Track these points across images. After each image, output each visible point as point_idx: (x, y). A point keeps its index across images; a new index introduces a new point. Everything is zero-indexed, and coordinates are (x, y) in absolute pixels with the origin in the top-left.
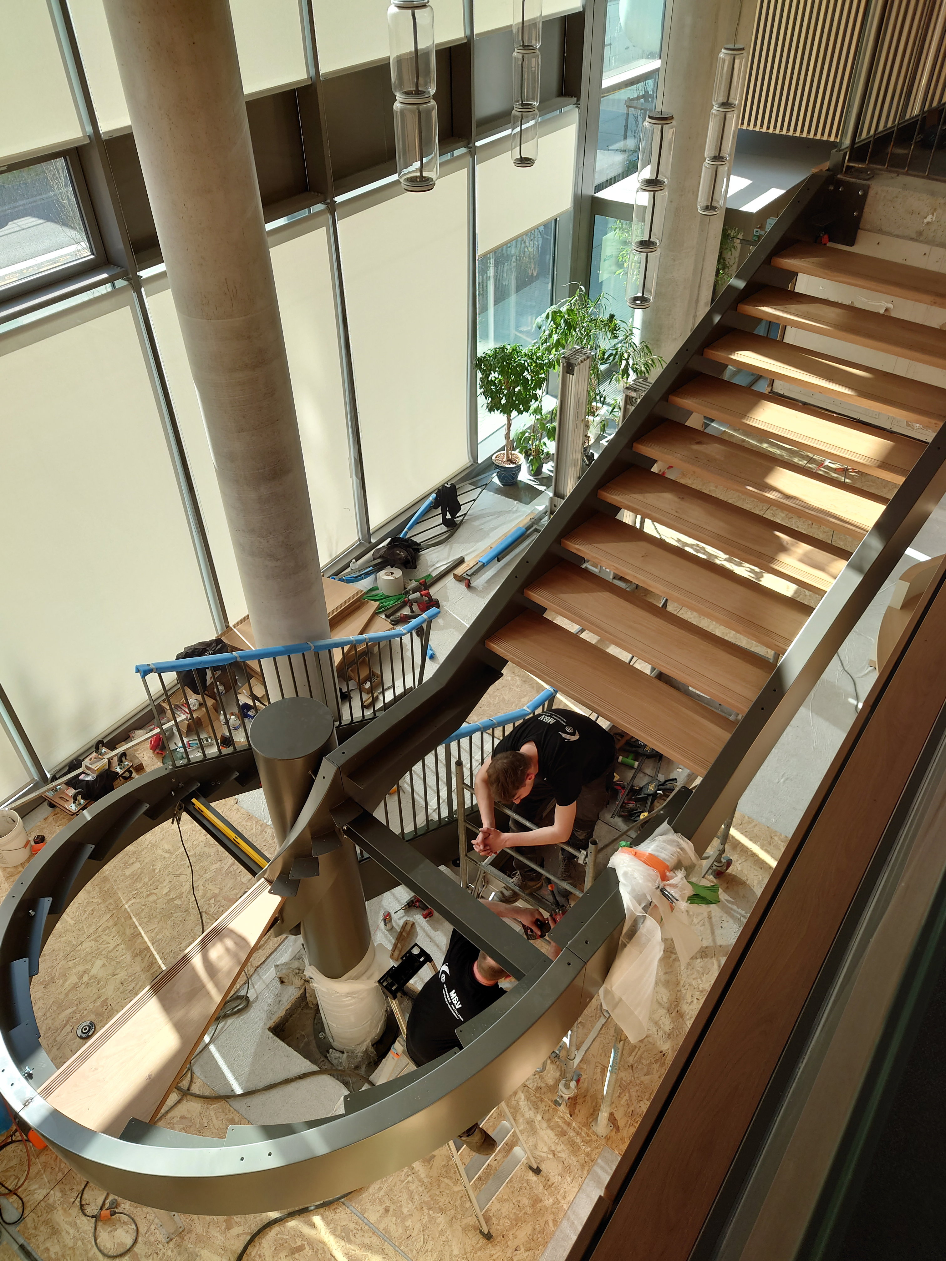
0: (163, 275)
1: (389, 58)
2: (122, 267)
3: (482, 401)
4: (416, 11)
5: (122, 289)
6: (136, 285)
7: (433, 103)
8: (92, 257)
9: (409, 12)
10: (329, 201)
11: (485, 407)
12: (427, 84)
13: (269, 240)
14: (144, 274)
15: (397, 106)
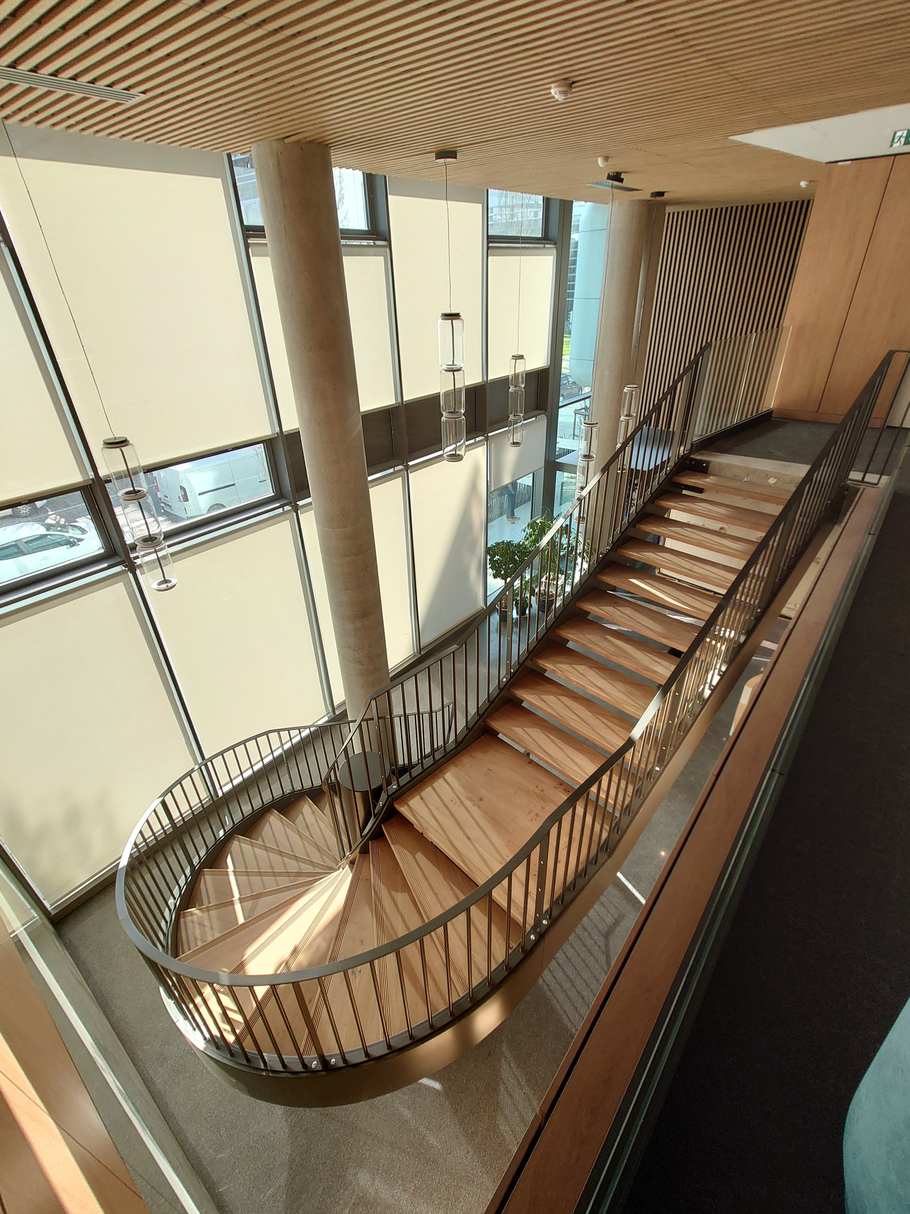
0: (310, 503)
1: (440, 393)
2: (289, 499)
3: (490, 571)
4: (455, 373)
5: (289, 511)
6: (296, 509)
7: (463, 417)
8: (273, 494)
9: (452, 373)
10: (405, 464)
11: (492, 575)
12: (460, 408)
13: (370, 485)
14: (300, 503)
15: (443, 419)
